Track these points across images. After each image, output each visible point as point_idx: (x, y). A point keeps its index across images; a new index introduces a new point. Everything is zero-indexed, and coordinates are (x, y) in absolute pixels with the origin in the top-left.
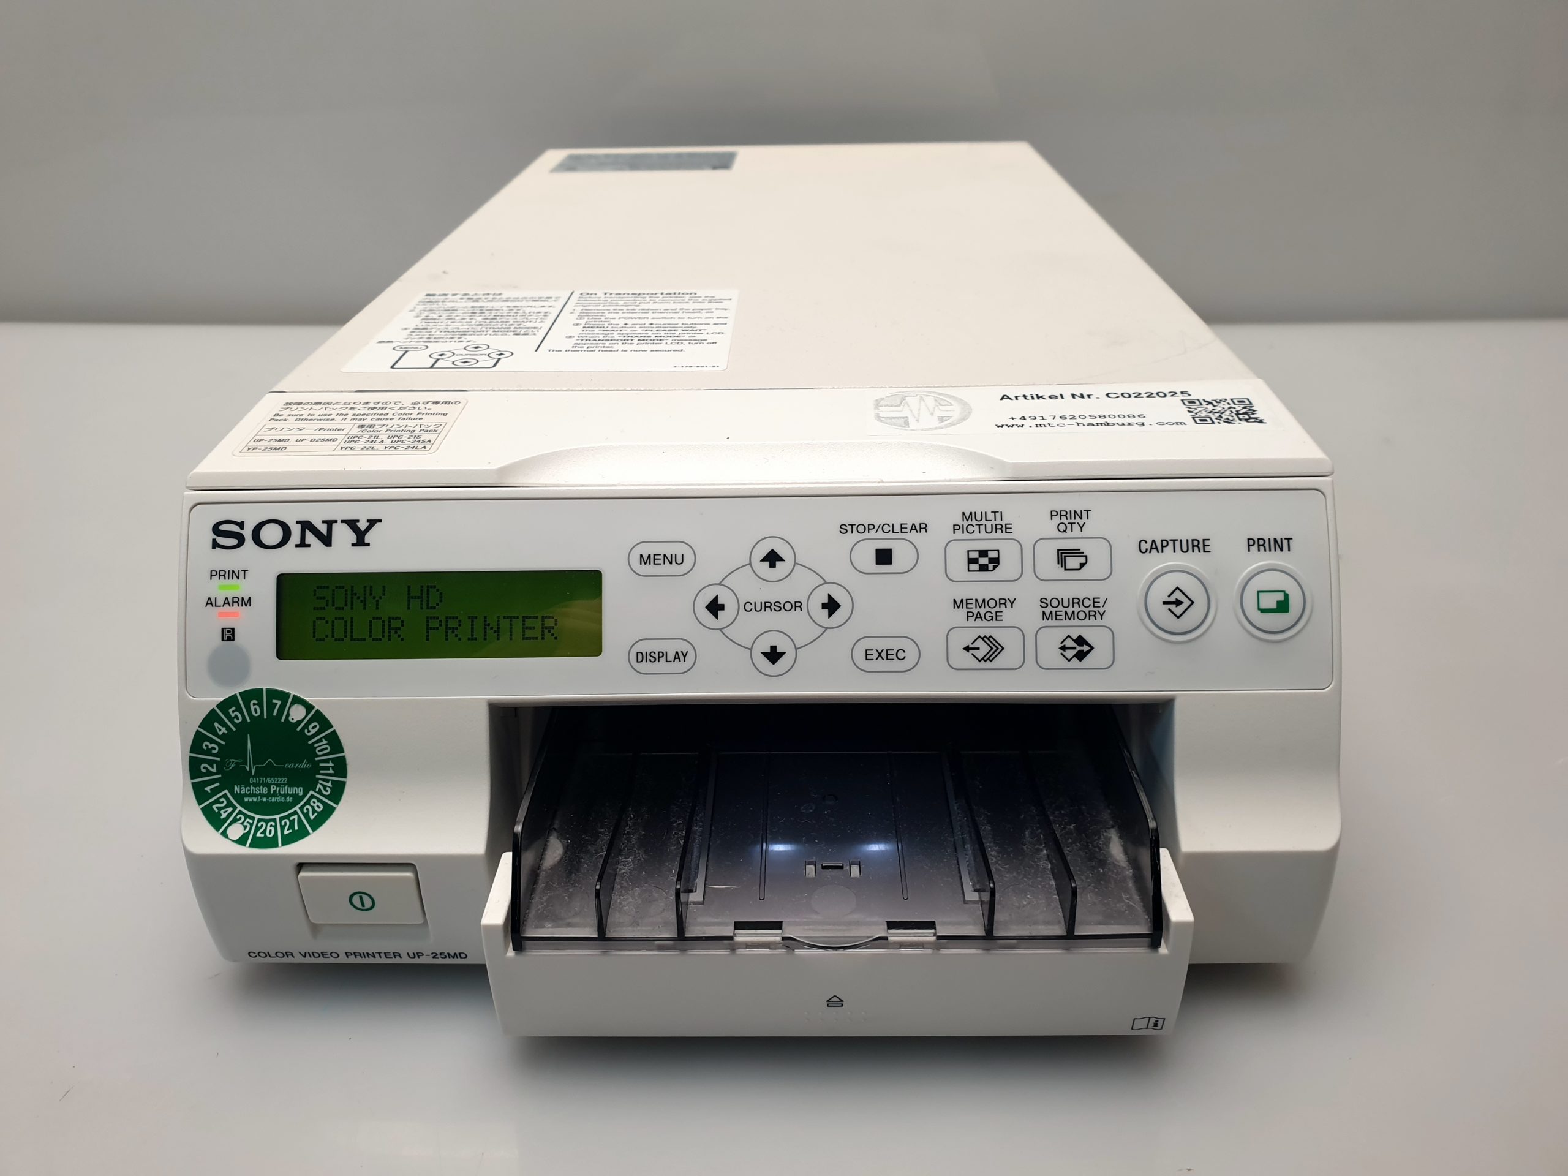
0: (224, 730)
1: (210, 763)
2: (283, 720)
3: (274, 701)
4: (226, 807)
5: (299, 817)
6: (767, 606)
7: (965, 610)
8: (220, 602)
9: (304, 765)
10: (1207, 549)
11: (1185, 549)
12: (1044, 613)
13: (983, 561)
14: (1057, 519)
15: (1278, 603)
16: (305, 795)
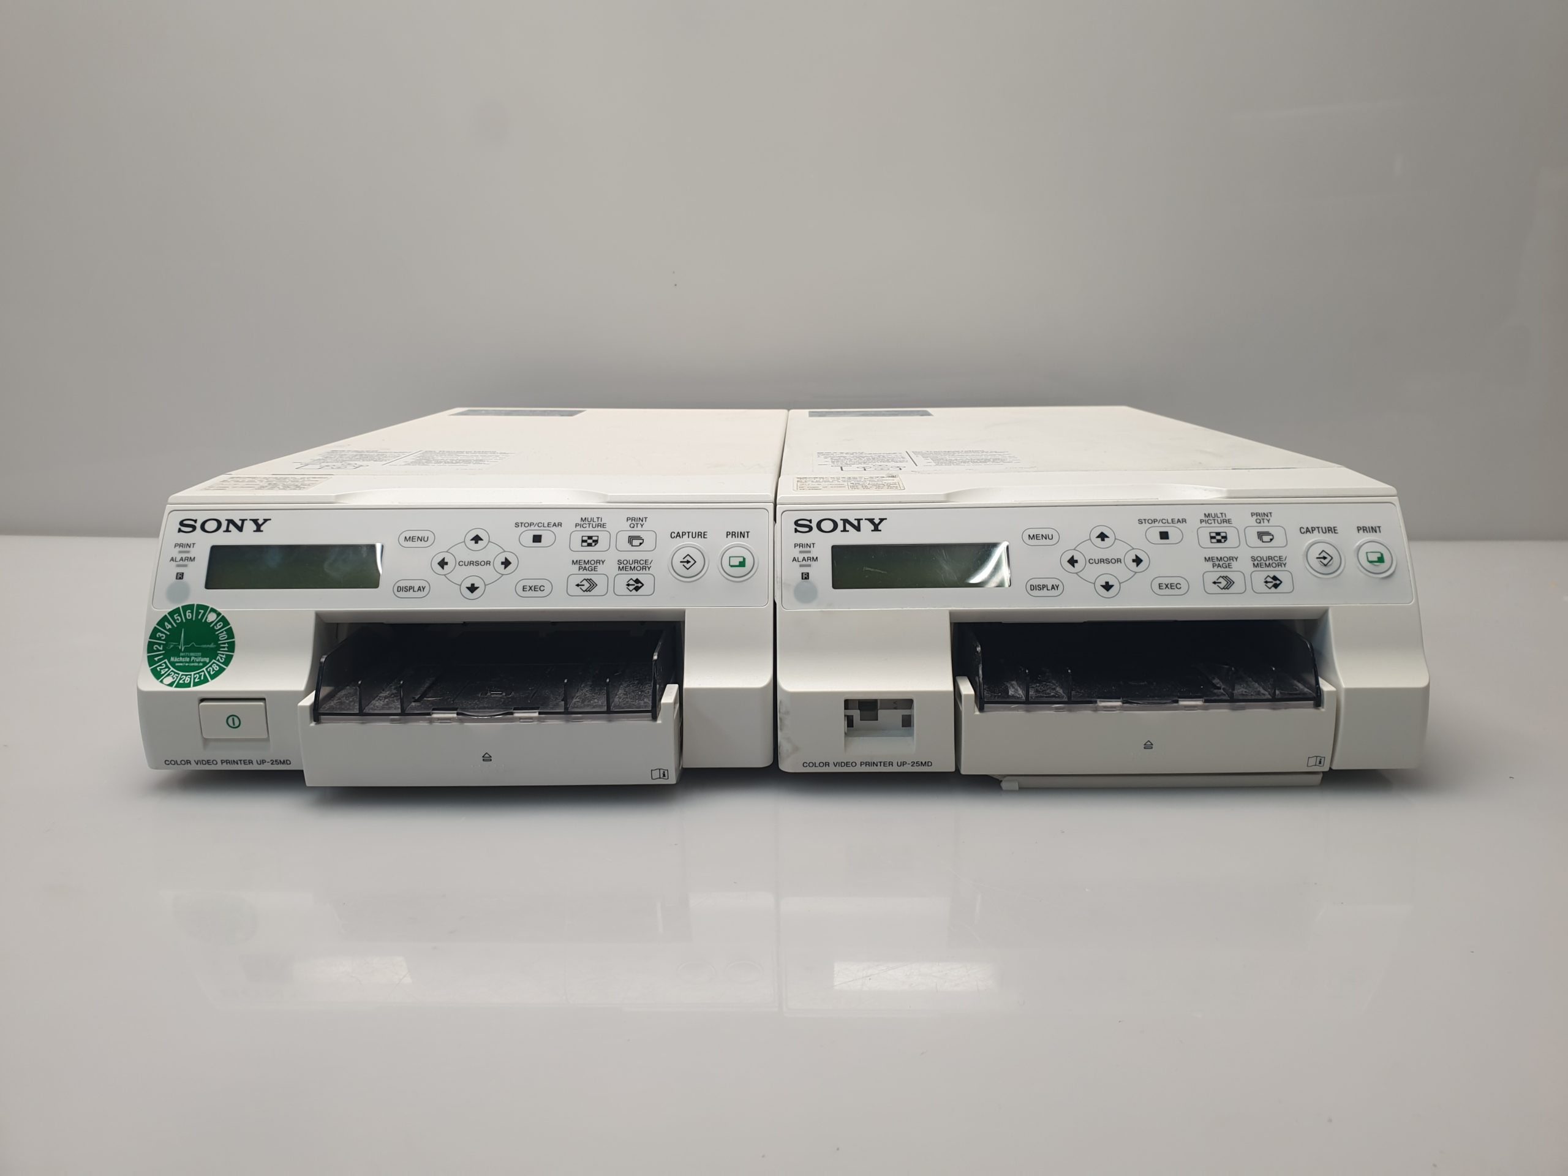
0: (170, 626)
1: (159, 644)
2: (203, 621)
3: (200, 611)
4: (165, 668)
5: (205, 674)
6: (470, 563)
7: (578, 566)
8: (178, 559)
9: (212, 646)
10: (705, 536)
11: (694, 536)
12: (619, 567)
13: (590, 541)
14: (630, 522)
15: (740, 562)
16: (210, 662)
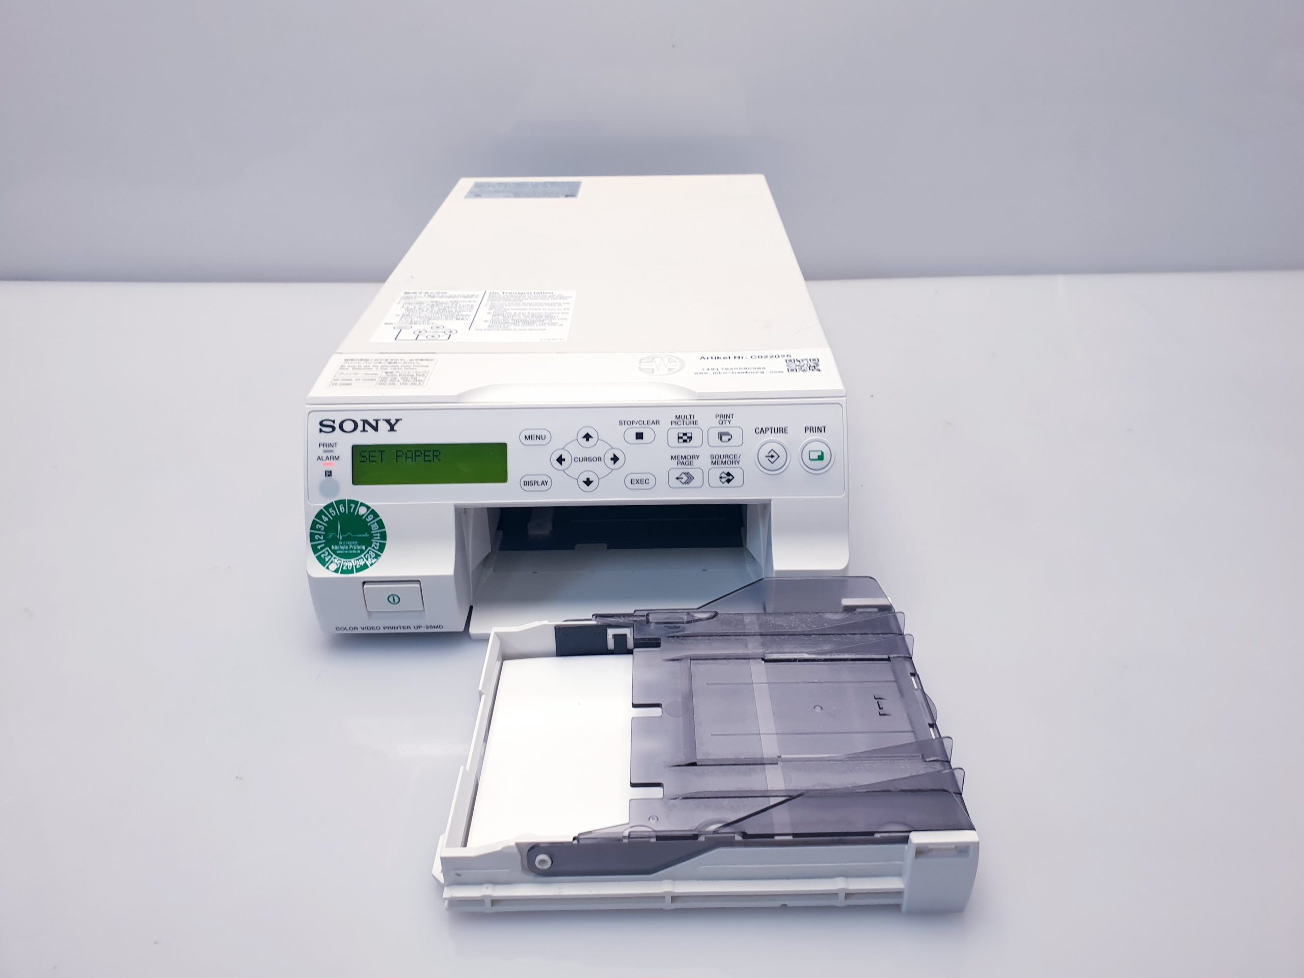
0: (327, 519)
1: (320, 535)
2: (356, 514)
3: (351, 505)
4: (328, 555)
5: (364, 560)
6: (584, 459)
7: (676, 461)
8: (324, 458)
10: (786, 432)
11: (776, 432)
12: (712, 462)
13: (685, 438)
14: (718, 418)
15: (819, 456)
16: (366, 549)
